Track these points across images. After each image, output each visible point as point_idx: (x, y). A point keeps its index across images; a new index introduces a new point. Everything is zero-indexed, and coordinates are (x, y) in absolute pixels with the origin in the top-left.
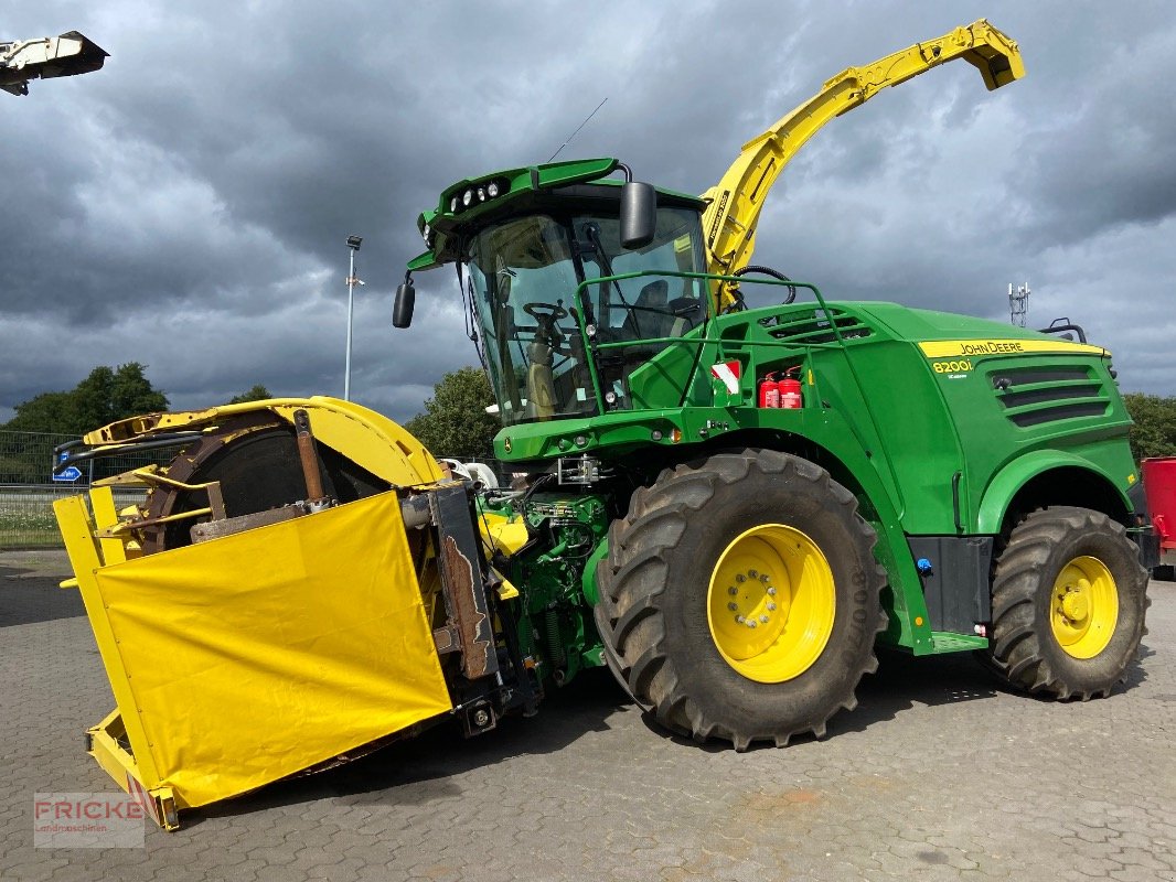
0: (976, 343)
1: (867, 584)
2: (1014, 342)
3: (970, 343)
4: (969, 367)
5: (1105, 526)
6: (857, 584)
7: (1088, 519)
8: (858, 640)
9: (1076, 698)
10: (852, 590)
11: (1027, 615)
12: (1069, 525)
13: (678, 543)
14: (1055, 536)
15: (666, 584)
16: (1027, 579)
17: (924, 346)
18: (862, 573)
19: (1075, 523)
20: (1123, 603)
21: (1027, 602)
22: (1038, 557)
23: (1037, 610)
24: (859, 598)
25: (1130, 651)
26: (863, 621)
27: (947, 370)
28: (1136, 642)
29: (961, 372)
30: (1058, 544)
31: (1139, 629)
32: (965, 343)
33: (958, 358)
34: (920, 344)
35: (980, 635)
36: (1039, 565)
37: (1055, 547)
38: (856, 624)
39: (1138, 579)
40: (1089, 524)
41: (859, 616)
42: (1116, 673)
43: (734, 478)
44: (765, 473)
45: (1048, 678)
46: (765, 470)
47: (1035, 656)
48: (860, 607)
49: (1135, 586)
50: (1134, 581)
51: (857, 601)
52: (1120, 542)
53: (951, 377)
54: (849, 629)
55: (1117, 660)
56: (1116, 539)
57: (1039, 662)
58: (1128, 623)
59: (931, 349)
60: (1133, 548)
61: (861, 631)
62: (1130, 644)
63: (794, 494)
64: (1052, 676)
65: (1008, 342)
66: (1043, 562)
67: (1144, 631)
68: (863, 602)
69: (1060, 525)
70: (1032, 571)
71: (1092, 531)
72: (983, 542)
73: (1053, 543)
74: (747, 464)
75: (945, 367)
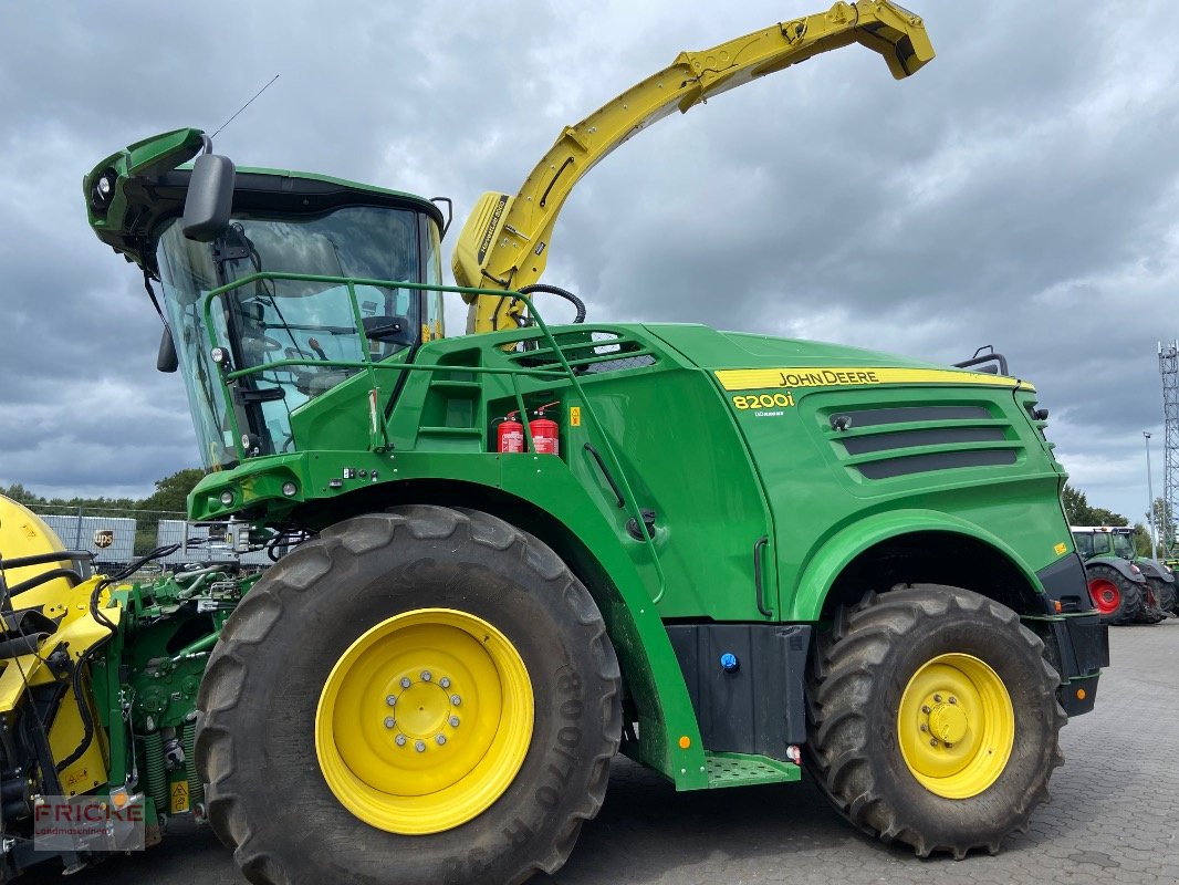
0: (803, 373)
1: (582, 691)
2: (865, 371)
3: (795, 372)
4: (788, 401)
5: (983, 611)
6: (566, 692)
7: (953, 601)
8: (564, 772)
9: (940, 854)
10: (559, 699)
11: (857, 735)
12: (921, 610)
13: (265, 637)
14: (897, 625)
15: (241, 694)
16: (857, 683)
17: (720, 375)
18: (575, 676)
19: (931, 606)
20: (1021, 719)
21: (855, 717)
22: (873, 654)
23: (868, 728)
24: (568, 710)
25: (1031, 790)
26: (572, 744)
27: (753, 406)
28: (1043, 774)
29: (776, 408)
30: (903, 636)
31: (1047, 757)
32: (786, 372)
33: (771, 391)
34: (716, 372)
35: (792, 761)
36: (872, 666)
37: (896, 640)
38: (563, 749)
39: (1043, 687)
40: (954, 609)
41: (568, 737)
42: (1007, 819)
43: (368, 546)
44: (420, 539)
45: (891, 827)
46: (421, 534)
47: (868, 794)
48: (570, 724)
49: (1038, 696)
50: (1036, 689)
51: (565, 716)
52: (1008, 635)
53: (759, 414)
54: (551, 756)
55: (1010, 800)
56: (1001, 631)
57: (876, 802)
58: (1029, 749)
59: (729, 379)
60: (1032, 643)
61: (570, 758)
62: (1032, 779)
63: (466, 566)
64: (897, 824)
65: (855, 371)
66: (877, 661)
67: (1056, 760)
68: (576, 717)
69: (908, 611)
70: (862, 674)
71: (961, 619)
72: (796, 631)
73: (894, 634)
74: (390, 527)
75: (750, 402)
